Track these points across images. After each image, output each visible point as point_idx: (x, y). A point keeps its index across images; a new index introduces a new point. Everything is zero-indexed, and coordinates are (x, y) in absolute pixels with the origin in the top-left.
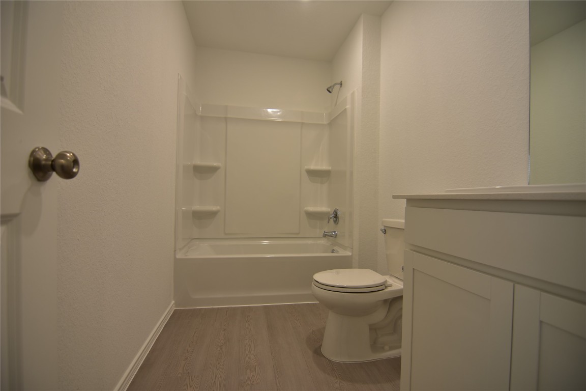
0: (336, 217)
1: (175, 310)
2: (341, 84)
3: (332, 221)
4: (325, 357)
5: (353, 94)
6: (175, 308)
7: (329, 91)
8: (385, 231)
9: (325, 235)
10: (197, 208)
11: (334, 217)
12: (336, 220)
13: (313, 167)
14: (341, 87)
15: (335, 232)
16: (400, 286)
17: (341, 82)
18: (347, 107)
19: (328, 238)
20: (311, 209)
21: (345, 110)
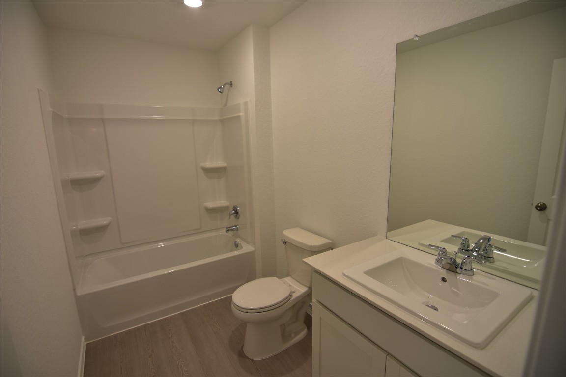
0: (236, 212)
1: (87, 345)
2: (231, 84)
3: (232, 217)
4: (249, 359)
5: (246, 103)
6: (86, 343)
7: (220, 92)
8: (285, 242)
9: (227, 231)
10: (84, 224)
11: (235, 213)
12: (237, 215)
13: (208, 165)
14: (232, 87)
15: (236, 226)
16: (301, 290)
17: (231, 82)
18: (241, 114)
19: (230, 232)
20: (211, 204)
21: (239, 117)
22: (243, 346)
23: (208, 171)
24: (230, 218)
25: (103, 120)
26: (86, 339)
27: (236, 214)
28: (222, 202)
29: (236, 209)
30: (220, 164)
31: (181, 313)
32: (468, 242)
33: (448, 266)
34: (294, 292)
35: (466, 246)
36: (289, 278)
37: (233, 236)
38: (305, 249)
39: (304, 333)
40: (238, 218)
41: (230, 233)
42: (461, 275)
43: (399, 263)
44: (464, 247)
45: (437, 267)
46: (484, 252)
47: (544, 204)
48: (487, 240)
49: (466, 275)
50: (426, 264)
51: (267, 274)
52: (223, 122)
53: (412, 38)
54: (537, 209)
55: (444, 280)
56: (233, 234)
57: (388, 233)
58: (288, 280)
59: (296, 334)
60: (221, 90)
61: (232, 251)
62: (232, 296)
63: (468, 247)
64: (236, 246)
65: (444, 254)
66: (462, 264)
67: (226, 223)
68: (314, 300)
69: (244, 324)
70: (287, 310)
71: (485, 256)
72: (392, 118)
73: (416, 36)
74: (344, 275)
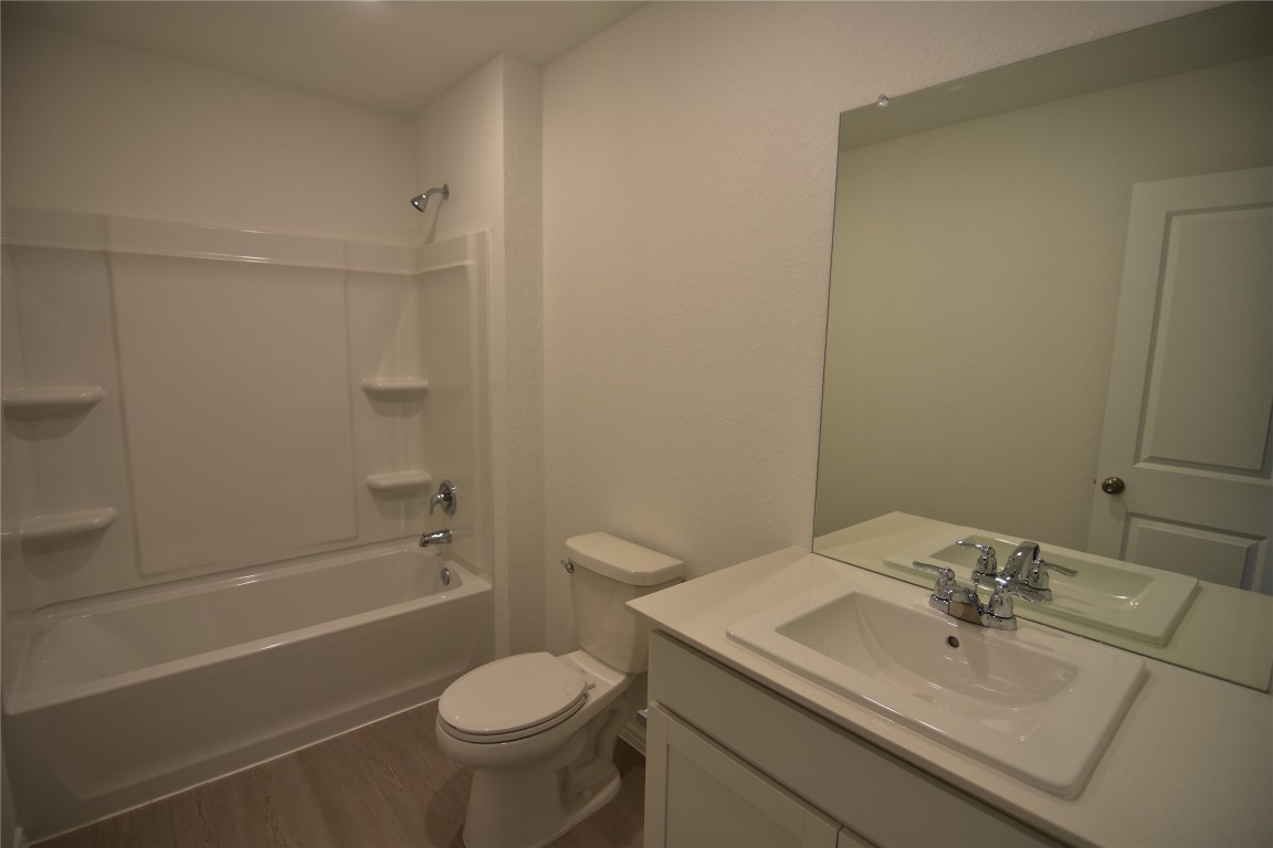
0: (449, 498)
2: (445, 192)
3: (438, 508)
5: (481, 237)
6: (30, 844)
7: (417, 207)
8: (571, 568)
9: (424, 544)
10: (38, 523)
11: (445, 499)
12: (450, 505)
13: (381, 382)
14: (446, 198)
15: (445, 532)
16: (608, 681)
17: (446, 187)
18: (468, 262)
19: (431, 546)
20: (384, 479)
21: (463, 268)
22: (461, 829)
23: (378, 397)
24: (431, 513)
25: (106, 256)
26: (29, 835)
27: (446, 503)
28: (413, 475)
29: (448, 489)
30: (409, 380)
31: (298, 753)
32: (993, 556)
33: (960, 611)
34: (593, 686)
35: (990, 566)
36: (579, 653)
37: (438, 555)
38: (620, 582)
39: (613, 787)
40: (453, 513)
41: (431, 550)
42: (990, 631)
43: (849, 606)
44: (986, 567)
45: (934, 613)
46: (1031, 579)
47: (1119, 480)
48: (1032, 553)
49: (1001, 628)
50: (911, 608)
51: (520, 646)
52: (421, 280)
53: (874, 100)
54: (1107, 492)
55: (952, 642)
56: (437, 551)
57: (816, 540)
58: (576, 657)
59: (595, 791)
60: (419, 204)
61: (434, 592)
62: (437, 702)
63: (994, 567)
64: (446, 580)
65: (949, 582)
66: (990, 606)
67: (420, 524)
68: (652, 704)
69: (466, 771)
70: (575, 733)
71: (1034, 588)
72: (828, 278)
73: (883, 98)
74: (729, 635)
